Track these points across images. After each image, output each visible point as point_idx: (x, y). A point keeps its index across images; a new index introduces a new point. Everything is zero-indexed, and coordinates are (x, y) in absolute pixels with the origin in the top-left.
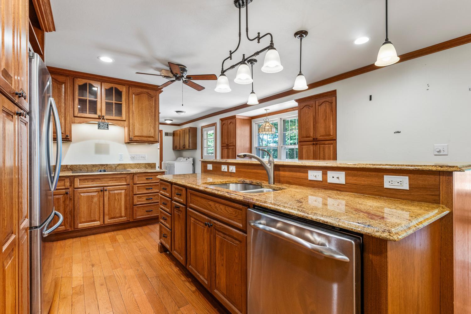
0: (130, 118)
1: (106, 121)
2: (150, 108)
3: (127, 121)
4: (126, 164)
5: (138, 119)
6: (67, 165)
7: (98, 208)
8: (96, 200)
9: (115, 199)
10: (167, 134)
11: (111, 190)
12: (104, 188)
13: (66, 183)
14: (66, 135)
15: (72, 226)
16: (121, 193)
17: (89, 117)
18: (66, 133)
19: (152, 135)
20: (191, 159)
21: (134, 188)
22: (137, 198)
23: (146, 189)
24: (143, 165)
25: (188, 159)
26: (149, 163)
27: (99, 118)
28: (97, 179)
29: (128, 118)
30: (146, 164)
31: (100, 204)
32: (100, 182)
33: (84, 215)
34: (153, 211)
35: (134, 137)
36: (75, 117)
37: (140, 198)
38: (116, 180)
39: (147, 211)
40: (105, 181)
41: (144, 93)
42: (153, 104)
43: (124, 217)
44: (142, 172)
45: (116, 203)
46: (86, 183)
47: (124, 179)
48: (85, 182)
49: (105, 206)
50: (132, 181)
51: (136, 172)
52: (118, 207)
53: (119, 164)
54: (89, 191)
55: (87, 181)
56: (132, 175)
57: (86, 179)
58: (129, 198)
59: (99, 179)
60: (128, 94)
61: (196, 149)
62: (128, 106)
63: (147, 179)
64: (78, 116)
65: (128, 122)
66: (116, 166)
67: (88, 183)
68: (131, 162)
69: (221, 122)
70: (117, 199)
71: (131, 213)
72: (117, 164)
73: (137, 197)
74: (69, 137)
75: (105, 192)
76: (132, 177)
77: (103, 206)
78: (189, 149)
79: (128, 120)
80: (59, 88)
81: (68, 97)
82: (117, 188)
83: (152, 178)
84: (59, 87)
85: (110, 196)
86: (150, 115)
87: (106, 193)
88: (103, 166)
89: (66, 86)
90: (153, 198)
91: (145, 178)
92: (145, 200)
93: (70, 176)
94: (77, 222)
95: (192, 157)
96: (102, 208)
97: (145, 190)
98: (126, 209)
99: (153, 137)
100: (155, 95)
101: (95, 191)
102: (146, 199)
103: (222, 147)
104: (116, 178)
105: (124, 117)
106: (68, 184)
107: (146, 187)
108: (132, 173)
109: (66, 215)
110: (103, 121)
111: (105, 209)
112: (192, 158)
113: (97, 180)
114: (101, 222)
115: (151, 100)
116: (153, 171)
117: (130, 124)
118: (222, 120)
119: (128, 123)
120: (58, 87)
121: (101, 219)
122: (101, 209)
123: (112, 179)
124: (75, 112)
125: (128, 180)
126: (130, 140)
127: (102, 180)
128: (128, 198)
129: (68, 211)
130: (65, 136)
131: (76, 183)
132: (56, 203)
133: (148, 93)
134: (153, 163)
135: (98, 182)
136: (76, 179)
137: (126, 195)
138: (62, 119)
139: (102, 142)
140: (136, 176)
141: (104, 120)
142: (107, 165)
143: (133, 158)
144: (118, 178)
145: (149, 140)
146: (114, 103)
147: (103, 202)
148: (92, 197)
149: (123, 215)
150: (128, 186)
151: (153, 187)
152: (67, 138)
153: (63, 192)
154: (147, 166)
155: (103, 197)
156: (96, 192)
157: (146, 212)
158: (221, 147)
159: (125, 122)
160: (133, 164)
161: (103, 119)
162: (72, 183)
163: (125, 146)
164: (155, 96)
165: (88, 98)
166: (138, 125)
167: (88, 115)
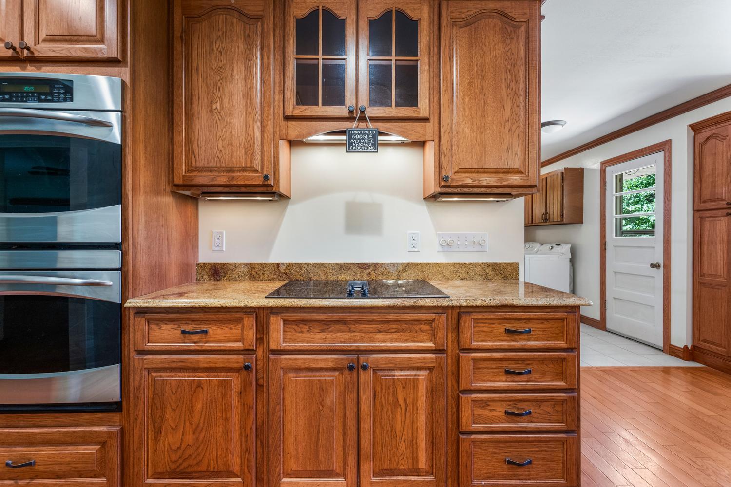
0: (443, 109)
1: (371, 125)
2: (509, 66)
3: (434, 119)
4: (429, 264)
5: (467, 109)
6: (278, 265)
7: (340, 428)
8: (332, 397)
9: (396, 403)
11: (383, 369)
12: (358, 356)
13: (244, 332)
14: (265, 173)
15: (263, 479)
16: (415, 381)
17: (325, 114)
18: (265, 169)
19: (516, 164)
20: (566, 249)
21: (461, 364)
22: (471, 404)
23: (508, 372)
24: (478, 269)
25: (555, 246)
26: (496, 264)
27: (351, 118)
28: (338, 322)
29: (436, 111)
30: (487, 265)
31: (345, 415)
32: (348, 335)
33: (297, 450)
34: (534, 465)
35: (456, 172)
36: (288, 118)
37: (483, 408)
38: (397, 331)
39: (509, 462)
40: (361, 331)
41: (490, 17)
42: (519, 51)
43: (427, 474)
44: (493, 303)
45: (399, 418)
46: (305, 336)
47: (425, 327)
48: (301, 332)
49: (362, 425)
50: (454, 335)
51: (470, 303)
52: (406, 436)
53: (408, 265)
54: (313, 365)
55: (305, 328)
56: (455, 316)
57: (304, 322)
58: (443, 403)
59: (344, 323)
60: (436, 27)
61: (581, 222)
62: (436, 70)
63: (510, 332)
64: (295, 114)
65: (437, 125)
66: (400, 269)
67: (312, 335)
68: (442, 259)
69: (693, 133)
70: (401, 401)
71: (450, 459)
72: (402, 264)
73: (474, 401)
74: (271, 182)
75: (361, 372)
76: (454, 322)
77: (354, 422)
78: (561, 223)
79: (436, 117)
80: (248, 36)
81: (269, 58)
82: (402, 360)
83: (530, 331)
84: (248, 32)
85: (378, 389)
86: (509, 90)
87: (367, 377)
88: (365, 269)
89: (265, 27)
90: (532, 410)
91: (501, 328)
92: (501, 415)
93: (260, 308)
94: (277, 470)
95: (570, 244)
96: (354, 429)
97: (504, 377)
98: (433, 443)
99: (518, 172)
100: (527, 16)
101: (331, 365)
102: (508, 413)
103: (696, 211)
104: (399, 322)
105: (424, 107)
106: (251, 335)
107: (505, 364)
108: (453, 308)
109: (247, 441)
110: (362, 125)
111: (362, 434)
112: (569, 246)
113: (338, 327)
114: (349, 479)
115: (512, 39)
116: (535, 304)
117: (443, 130)
118: (696, 128)
119: (437, 128)
120: (245, 32)
121: (349, 469)
122: (349, 432)
123: (385, 327)
124: (287, 104)
125: (441, 334)
126: (443, 183)
127: (352, 327)
128: (441, 404)
129: (251, 428)
130: (262, 179)
131: (273, 335)
132: (220, 395)
133: (505, 15)
134: (511, 265)
135: (340, 335)
136: (273, 319)
137: (433, 392)
138: (256, 127)
139: (363, 197)
140: (468, 318)
141: (364, 124)
142: (375, 265)
143: (447, 246)
144: (406, 322)
145: (505, 183)
146: (393, 63)
147: (355, 409)
148: (323, 388)
149: (423, 465)
150: (439, 355)
151: (534, 367)
152: (266, 183)
153: (237, 360)
154: (490, 271)
155: (355, 390)
156: (334, 369)
157: (506, 466)
158: (691, 212)
159: (428, 124)
160: (448, 265)
161: (363, 119)
162: (263, 331)
163: (423, 210)
164: (528, 22)
165: (320, 56)
166: (467, 131)
167: (320, 110)
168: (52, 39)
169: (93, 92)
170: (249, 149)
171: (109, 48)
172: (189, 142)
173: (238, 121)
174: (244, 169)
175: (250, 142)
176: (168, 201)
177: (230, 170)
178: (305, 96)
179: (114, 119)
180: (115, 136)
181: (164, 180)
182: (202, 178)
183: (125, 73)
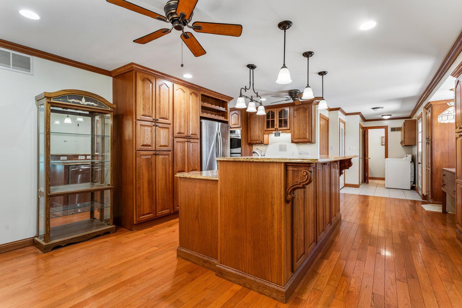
1: (279, 131)
2: (305, 118)
5: (297, 127)
10: (393, 129)
14: (262, 140)
17: (272, 130)
27: (275, 130)
29: (291, 128)
35: (294, 139)
36: (265, 131)
41: (301, 108)
42: (307, 114)
61: (416, 145)
64: (267, 130)
74: (263, 142)
80: (259, 117)
86: (305, 123)
99: (307, 139)
100: (309, 107)
105: (289, 127)
117: (292, 131)
124: (265, 128)
126: (292, 142)
130: (261, 142)
133: (304, 108)
138: (260, 133)
139: (283, 143)
145: (304, 141)
146: (283, 119)
159: (290, 130)
161: (277, 130)
165: (270, 120)
166: (297, 131)
167: (270, 129)
168: (233, 125)
169: (238, 132)
170: (259, 137)
171: (239, 125)
172: (250, 136)
173: (257, 132)
174: (258, 140)
175: (259, 135)
176: (247, 146)
177: (256, 140)
178: (268, 127)
179: (240, 135)
180: (240, 138)
181: (246, 142)
182: (252, 142)
183: (241, 128)
